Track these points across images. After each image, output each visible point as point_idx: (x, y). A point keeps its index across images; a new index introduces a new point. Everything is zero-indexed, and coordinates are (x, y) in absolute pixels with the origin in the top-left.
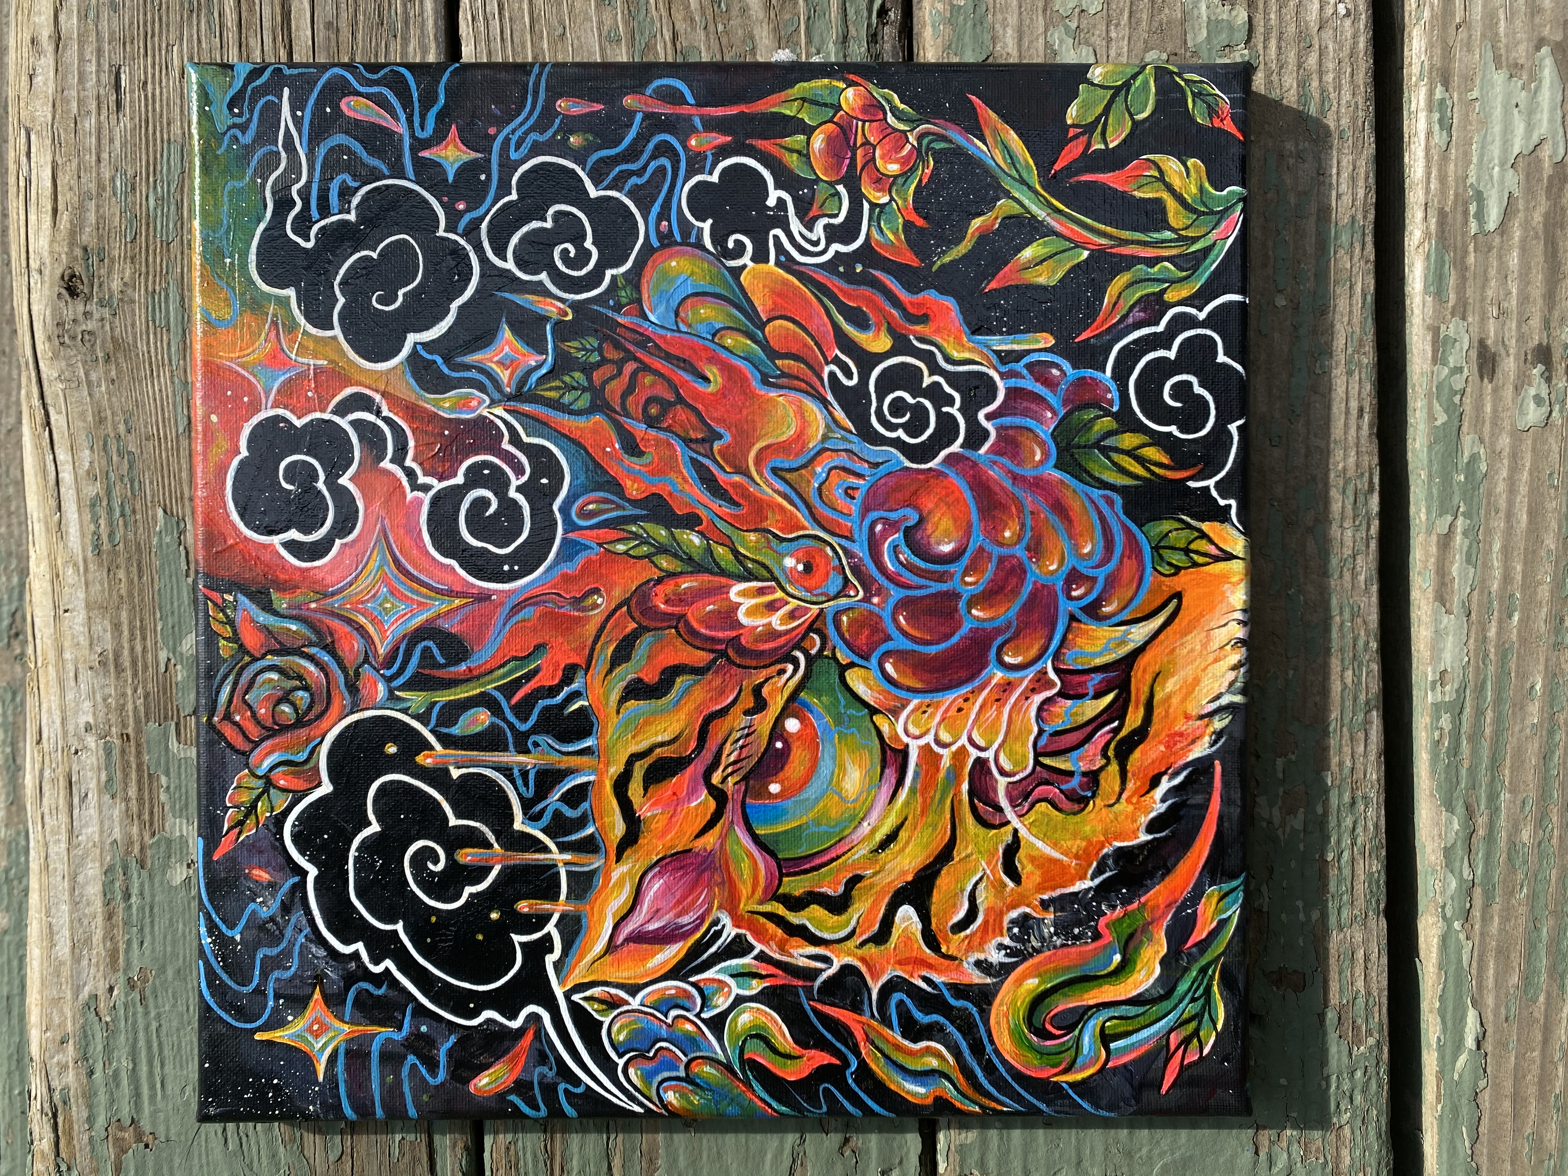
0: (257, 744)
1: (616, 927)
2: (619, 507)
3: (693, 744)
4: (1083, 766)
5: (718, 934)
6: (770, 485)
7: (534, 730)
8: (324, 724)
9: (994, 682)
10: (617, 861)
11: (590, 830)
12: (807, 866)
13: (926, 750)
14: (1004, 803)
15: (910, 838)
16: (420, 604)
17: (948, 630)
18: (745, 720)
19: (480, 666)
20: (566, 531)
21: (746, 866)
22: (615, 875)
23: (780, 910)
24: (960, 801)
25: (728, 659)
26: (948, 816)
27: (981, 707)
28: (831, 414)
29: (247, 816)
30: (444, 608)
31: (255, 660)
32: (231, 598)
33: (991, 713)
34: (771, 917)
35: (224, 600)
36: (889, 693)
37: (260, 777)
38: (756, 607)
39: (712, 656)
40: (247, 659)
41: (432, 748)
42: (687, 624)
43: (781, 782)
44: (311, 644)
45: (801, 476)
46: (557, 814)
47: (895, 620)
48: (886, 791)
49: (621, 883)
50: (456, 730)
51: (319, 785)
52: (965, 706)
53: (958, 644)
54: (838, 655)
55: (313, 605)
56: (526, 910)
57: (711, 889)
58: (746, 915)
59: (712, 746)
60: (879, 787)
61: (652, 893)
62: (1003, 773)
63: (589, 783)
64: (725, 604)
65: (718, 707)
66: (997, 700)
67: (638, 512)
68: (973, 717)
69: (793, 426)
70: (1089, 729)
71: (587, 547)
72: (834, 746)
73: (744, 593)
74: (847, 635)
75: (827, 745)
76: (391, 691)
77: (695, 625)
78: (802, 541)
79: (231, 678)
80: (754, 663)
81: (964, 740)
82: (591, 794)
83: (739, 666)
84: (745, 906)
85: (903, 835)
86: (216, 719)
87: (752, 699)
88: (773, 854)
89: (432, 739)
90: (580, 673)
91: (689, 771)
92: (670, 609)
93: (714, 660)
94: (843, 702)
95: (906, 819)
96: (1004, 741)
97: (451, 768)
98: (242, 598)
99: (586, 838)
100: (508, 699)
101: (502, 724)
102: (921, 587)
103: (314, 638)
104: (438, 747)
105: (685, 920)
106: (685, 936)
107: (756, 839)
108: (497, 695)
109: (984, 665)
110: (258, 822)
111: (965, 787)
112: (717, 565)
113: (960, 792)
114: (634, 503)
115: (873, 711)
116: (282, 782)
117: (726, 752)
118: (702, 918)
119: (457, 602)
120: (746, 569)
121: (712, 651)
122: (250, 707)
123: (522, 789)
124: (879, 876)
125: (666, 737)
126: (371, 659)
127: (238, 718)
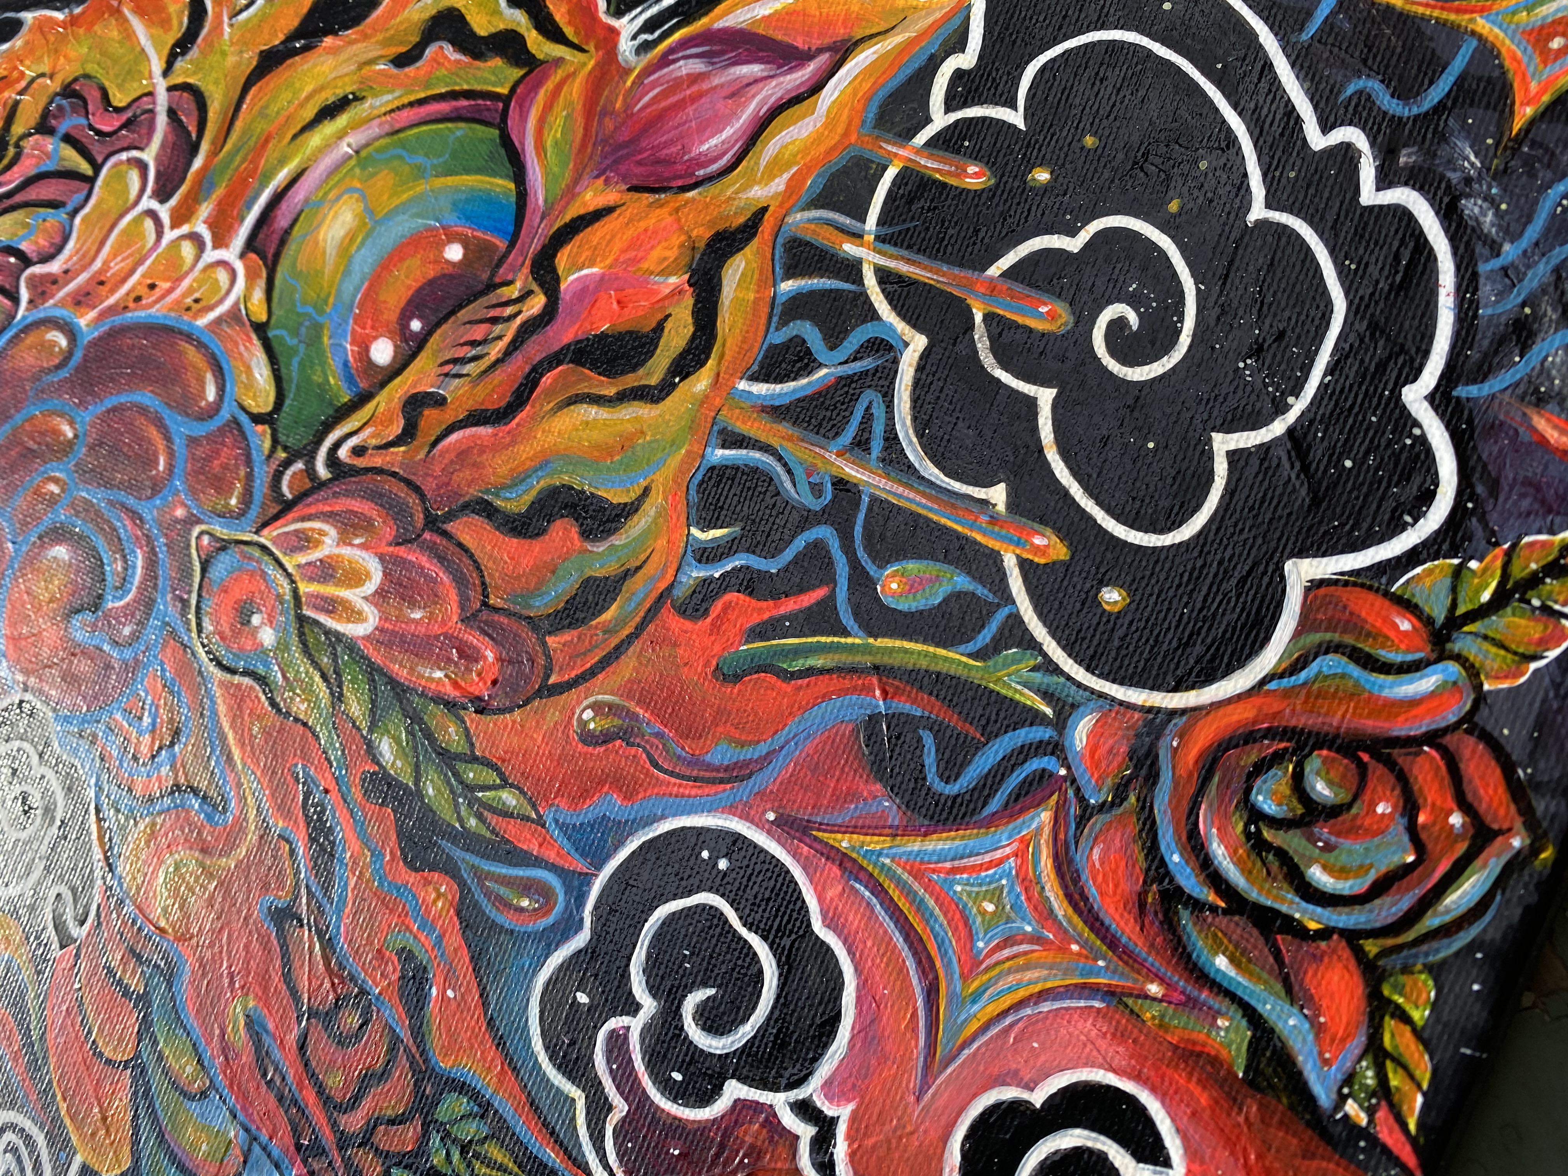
0: (1433, 738)
1: (816, 87)
2: (481, 876)
3: (547, 380)
4: (50, 144)
5: (649, 26)
6: (240, 788)
7: (808, 519)
8: (1244, 713)
9: (92, 314)
10: (765, 209)
11: (788, 286)
12: (464, 103)
13: (220, 242)
14: (162, 120)
15: (302, 105)
16: (920, 876)
17: (114, 420)
18: (452, 390)
20: (586, 879)
21: (555, 132)
22: (779, 184)
23: (534, 40)
24: (213, 143)
25: (427, 510)
26: (239, 124)
27: (124, 280)
29: (1534, 581)
30: (874, 844)
31: (1352, 937)
32: (1351, 1107)
33: (116, 267)
34: (553, 33)
35: (1371, 1112)
36: (229, 351)
37: (1458, 658)
38: (347, 583)
39: (449, 527)
40: (1371, 947)
41: (1024, 565)
42: (465, 602)
43: (440, 260)
44: (1197, 906)
46: (834, 340)
47: (170, 467)
48: (299, 194)
49: (776, 167)
50: (962, 582)
51: (1315, 586)
52: (143, 291)
53: (111, 393)
54: (267, 444)
55: (1154, 989)
56: (972, 169)
57: (628, 106)
58: (591, 47)
59: (519, 365)
60: (306, 201)
61: (728, 132)
62: (142, 167)
63: (754, 378)
64: (392, 612)
65: (479, 430)
66: (102, 283)
67: (453, 850)
68: (140, 271)
70: (18, 198)
71: (563, 827)
72: (339, 293)
73: (356, 616)
74: (243, 472)
75: (348, 298)
76: (1061, 722)
77: (453, 596)
78: (237, 664)
79: (1431, 921)
80: (392, 484)
81: (170, 235)
82: (756, 354)
83: (417, 489)
84: (588, 62)
85: (309, 113)
86: (1516, 843)
87: (422, 424)
88: (506, 142)
89: (1016, 584)
90: (679, 593)
93: (450, 516)
94: (295, 361)
95: (295, 137)
96: (122, 216)
97: (1001, 507)
98: (1324, 1096)
99: (802, 274)
100: (828, 603)
101: (863, 555)
102: (116, 505)
103: (1185, 918)
104: (1010, 561)
105: (696, 66)
106: (707, 37)
107: (519, 175)
108: (847, 619)
109: (94, 343)
110: (1509, 555)
111: (198, 163)
112: (372, 687)
113: (207, 157)
114: (451, 870)
115: (260, 329)
116: (1405, 625)
117: (501, 345)
118: (665, 61)
119: (844, 842)
120: (333, 656)
121: (447, 535)
122: (1412, 829)
123: (879, 411)
124: (372, 55)
126: (1074, 809)
127: (1456, 820)
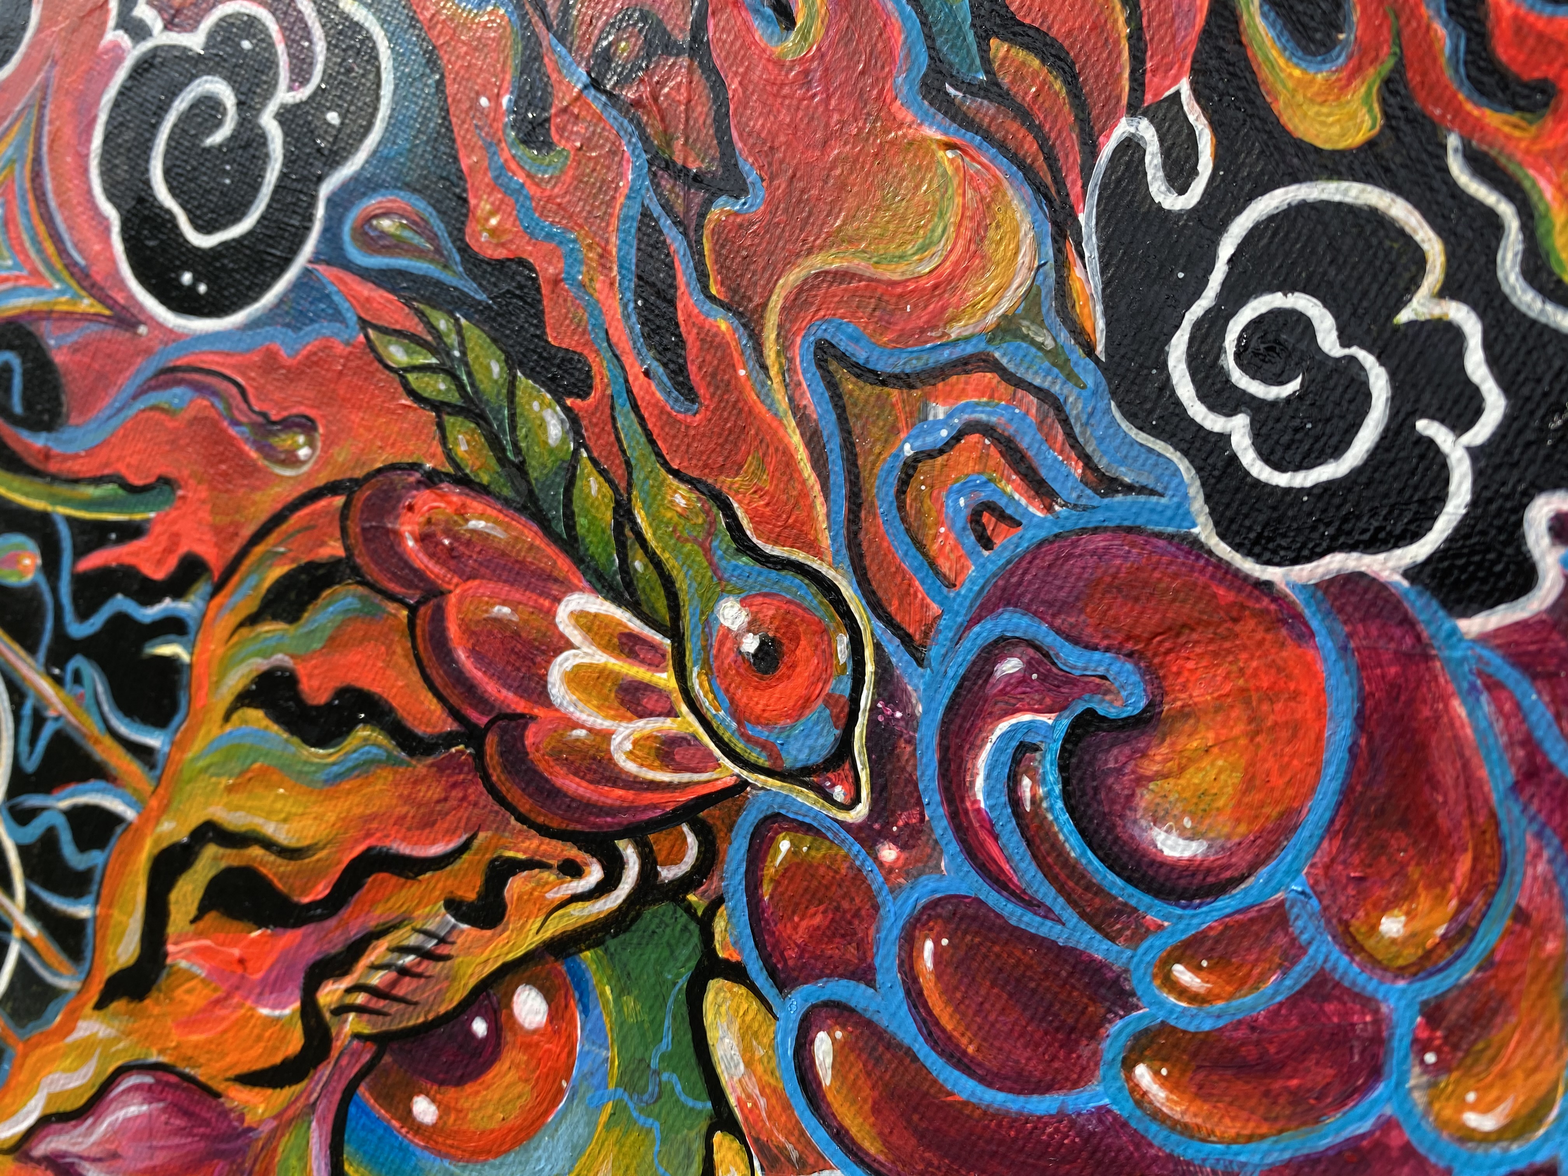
1: (45, 1122)
2: (438, 254)
3: (321, 891)
6: (791, 387)
7: (87, 647)
10: (98, 1006)
11: (83, 910)
16: (35, 272)
17: (1035, 1069)
18: (440, 919)
19: (65, 458)
20: (316, 259)
22: (83, 1029)
25: (480, 755)
28: (1062, 265)
30: (63, 304)
36: (787, 1107)
38: (602, 674)
39: (450, 726)
42: (439, 615)
43: (444, 1109)
45: (882, 403)
46: (52, 838)
47: (908, 944)
49: (85, 1050)
53: (1041, 1122)
54: (719, 925)
59: (354, 919)
61: (121, 1114)
63: (123, 818)
64: (537, 621)
65: (405, 849)
67: (470, 287)
69: (941, 248)
71: (337, 316)
72: (592, 1125)
73: (589, 624)
74: (766, 890)
75: (578, 1111)
77: (453, 630)
78: (792, 581)
80: (525, 805)
82: (116, 843)
83: (492, 790)
87: (478, 882)
90: (203, 588)
91: (290, 937)
92: (421, 560)
93: (450, 739)
94: (664, 1043)
99: (73, 920)
100: (79, 553)
101: (48, 598)
102: (1031, 904)
108: (65, 534)
112: (569, 517)
114: (472, 261)
115: (725, 1120)
117: (373, 956)
119: (87, 304)
120: (625, 567)
121: (455, 714)
123: (24, 748)
125: (283, 835)
